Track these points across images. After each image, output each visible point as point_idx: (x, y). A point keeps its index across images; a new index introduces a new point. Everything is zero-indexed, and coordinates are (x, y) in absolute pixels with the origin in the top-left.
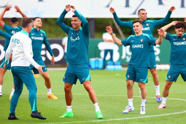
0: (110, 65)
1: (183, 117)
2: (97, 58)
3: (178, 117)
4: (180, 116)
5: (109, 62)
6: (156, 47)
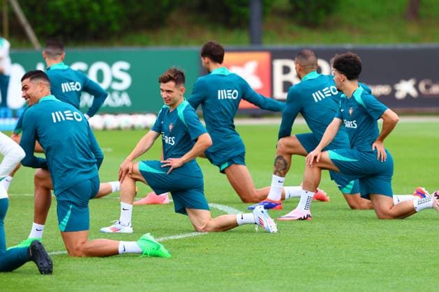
6: (122, 70)
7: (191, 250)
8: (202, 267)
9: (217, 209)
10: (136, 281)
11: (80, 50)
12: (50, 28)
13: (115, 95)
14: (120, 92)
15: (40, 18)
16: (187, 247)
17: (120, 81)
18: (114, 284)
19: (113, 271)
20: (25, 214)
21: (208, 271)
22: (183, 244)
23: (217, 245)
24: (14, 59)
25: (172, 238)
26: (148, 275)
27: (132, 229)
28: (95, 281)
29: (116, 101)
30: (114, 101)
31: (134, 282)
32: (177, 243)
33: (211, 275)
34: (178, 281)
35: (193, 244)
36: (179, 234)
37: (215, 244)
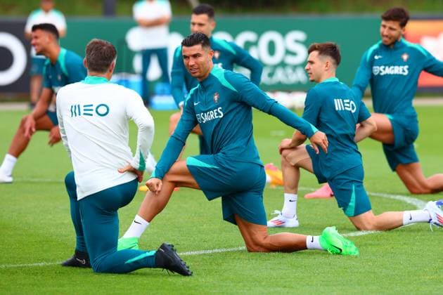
0: (163, 93)
1: (379, 244)
2: (124, 74)
3: (366, 245)
4: (371, 242)
5: (159, 87)
6: (297, 41)
7: (374, 249)
9: (405, 203)
10: (310, 283)
11: (248, 18)
13: (289, 71)
14: (295, 67)
16: (370, 245)
17: (294, 54)
18: (285, 287)
19: (284, 271)
20: (185, 206)
21: (394, 273)
23: (405, 244)
26: (324, 277)
27: (297, 221)
28: (263, 283)
29: (290, 77)
30: (287, 76)
31: (308, 284)
33: (397, 278)
34: (359, 284)
35: (377, 242)
37: (402, 243)
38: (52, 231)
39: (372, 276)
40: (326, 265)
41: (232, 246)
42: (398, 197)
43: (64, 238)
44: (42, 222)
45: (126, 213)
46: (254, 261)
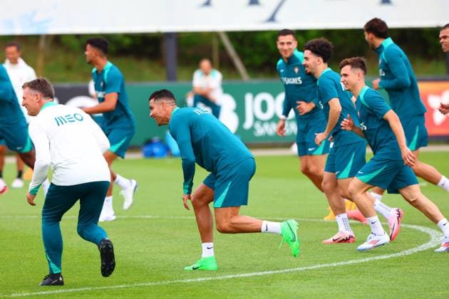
3: (388, 266)
7: (396, 270)
8: (406, 286)
12: (258, 60)
15: (248, 50)
16: (392, 266)
19: (322, 289)
21: (413, 290)
22: (388, 264)
23: (421, 265)
24: (226, 89)
25: (377, 258)
32: (382, 263)
35: (398, 264)
36: (384, 255)
37: (418, 264)
38: (130, 258)
39: (395, 292)
40: (357, 283)
41: (278, 269)
42: (414, 227)
43: (140, 264)
44: (121, 251)
45: (191, 243)
46: (297, 281)
